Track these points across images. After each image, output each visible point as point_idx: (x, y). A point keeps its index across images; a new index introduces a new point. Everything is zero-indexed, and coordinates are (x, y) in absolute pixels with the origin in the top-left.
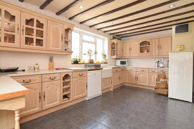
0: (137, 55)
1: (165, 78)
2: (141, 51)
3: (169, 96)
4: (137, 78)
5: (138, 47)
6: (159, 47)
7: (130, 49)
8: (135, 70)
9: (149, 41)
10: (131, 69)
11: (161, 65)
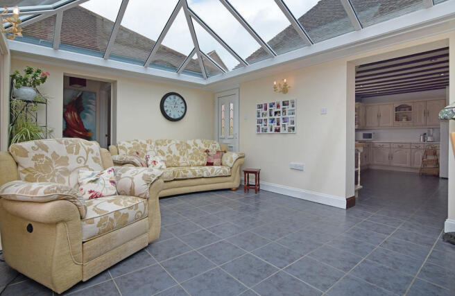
0: (391, 124)
1: (435, 154)
2: (397, 119)
3: (441, 176)
4: (391, 157)
5: (392, 113)
6: (426, 113)
7: (379, 116)
8: (388, 146)
9: (410, 105)
10: (381, 144)
11: (429, 139)
